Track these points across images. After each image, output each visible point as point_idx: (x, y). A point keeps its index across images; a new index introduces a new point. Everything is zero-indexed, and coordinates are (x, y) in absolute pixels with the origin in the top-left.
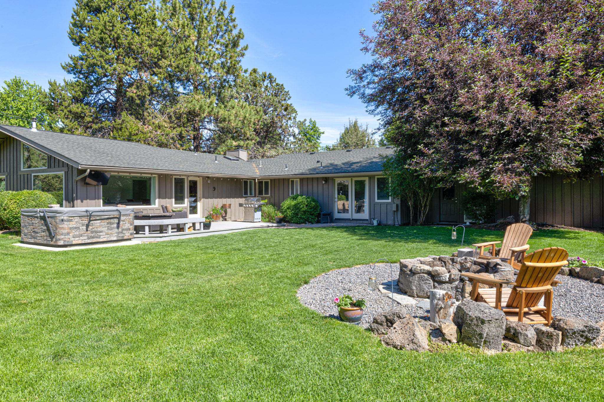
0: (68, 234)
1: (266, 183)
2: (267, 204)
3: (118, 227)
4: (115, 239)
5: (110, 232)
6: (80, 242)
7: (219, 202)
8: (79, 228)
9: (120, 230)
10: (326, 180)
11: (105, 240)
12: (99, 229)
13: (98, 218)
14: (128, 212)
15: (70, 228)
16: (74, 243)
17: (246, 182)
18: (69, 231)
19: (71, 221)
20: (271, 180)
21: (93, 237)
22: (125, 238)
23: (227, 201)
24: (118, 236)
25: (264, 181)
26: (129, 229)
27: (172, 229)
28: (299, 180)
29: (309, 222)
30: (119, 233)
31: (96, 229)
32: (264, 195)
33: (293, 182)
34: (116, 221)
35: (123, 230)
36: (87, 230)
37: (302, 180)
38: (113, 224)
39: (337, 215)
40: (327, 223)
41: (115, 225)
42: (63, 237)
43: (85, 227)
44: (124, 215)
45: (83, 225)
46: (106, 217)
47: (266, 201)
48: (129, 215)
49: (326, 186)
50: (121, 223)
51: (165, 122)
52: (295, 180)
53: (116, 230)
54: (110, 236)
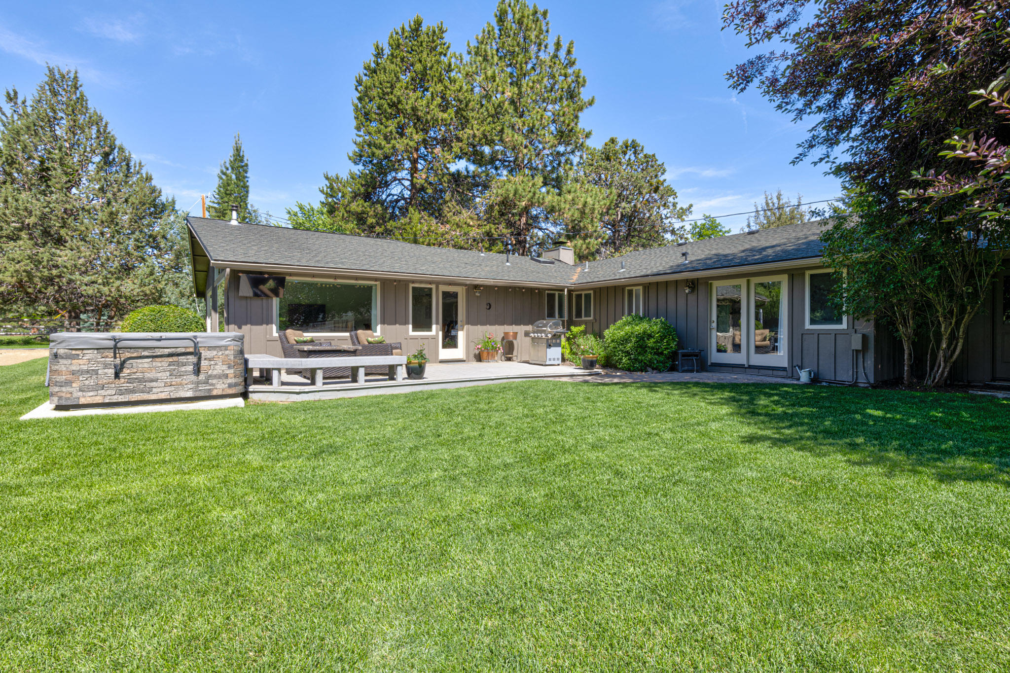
0: (68, 383)
1: (588, 297)
2: (585, 333)
3: (197, 371)
4: (189, 394)
5: (175, 380)
6: (99, 400)
7: (497, 332)
8: (96, 372)
9: (202, 377)
10: (693, 285)
11: (163, 396)
12: (147, 375)
13: (146, 353)
14: (223, 343)
15: (73, 373)
16: (82, 401)
17: (551, 297)
18: (70, 377)
19: (76, 357)
20: (594, 290)
21: (133, 391)
22: (215, 393)
23: (511, 329)
24: (195, 389)
25: (583, 293)
26: (226, 376)
27: (366, 375)
28: (641, 288)
29: (653, 369)
30: (198, 383)
31: (140, 375)
32: (583, 318)
33: (630, 292)
34: (192, 359)
35: (210, 377)
36: (117, 376)
37: (647, 287)
38: (184, 364)
39: (715, 357)
40: (692, 371)
41: (190, 368)
42: (57, 389)
43: (111, 371)
44: (210, 348)
45: (106, 366)
46: (167, 351)
47: (582, 328)
48: (226, 348)
49: (692, 298)
50: (204, 363)
51: (472, 219)
52: (634, 288)
53: (193, 378)
54: (177, 390)
